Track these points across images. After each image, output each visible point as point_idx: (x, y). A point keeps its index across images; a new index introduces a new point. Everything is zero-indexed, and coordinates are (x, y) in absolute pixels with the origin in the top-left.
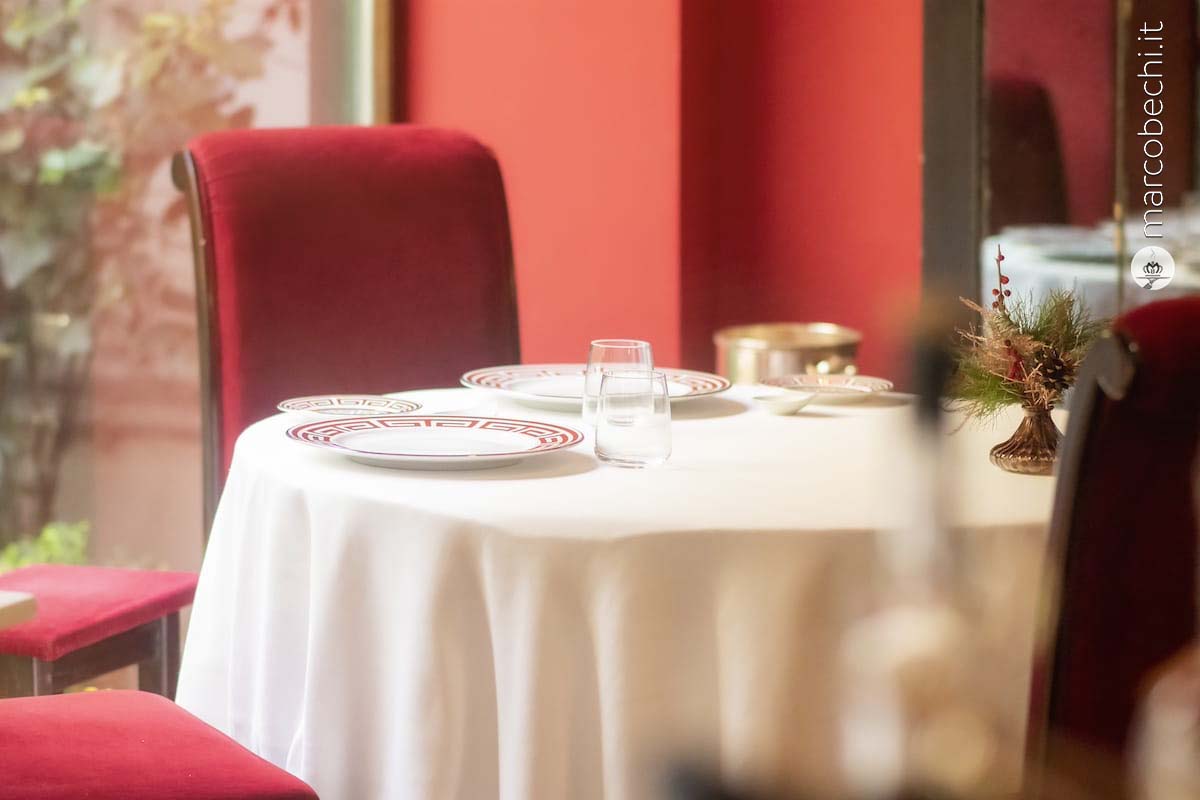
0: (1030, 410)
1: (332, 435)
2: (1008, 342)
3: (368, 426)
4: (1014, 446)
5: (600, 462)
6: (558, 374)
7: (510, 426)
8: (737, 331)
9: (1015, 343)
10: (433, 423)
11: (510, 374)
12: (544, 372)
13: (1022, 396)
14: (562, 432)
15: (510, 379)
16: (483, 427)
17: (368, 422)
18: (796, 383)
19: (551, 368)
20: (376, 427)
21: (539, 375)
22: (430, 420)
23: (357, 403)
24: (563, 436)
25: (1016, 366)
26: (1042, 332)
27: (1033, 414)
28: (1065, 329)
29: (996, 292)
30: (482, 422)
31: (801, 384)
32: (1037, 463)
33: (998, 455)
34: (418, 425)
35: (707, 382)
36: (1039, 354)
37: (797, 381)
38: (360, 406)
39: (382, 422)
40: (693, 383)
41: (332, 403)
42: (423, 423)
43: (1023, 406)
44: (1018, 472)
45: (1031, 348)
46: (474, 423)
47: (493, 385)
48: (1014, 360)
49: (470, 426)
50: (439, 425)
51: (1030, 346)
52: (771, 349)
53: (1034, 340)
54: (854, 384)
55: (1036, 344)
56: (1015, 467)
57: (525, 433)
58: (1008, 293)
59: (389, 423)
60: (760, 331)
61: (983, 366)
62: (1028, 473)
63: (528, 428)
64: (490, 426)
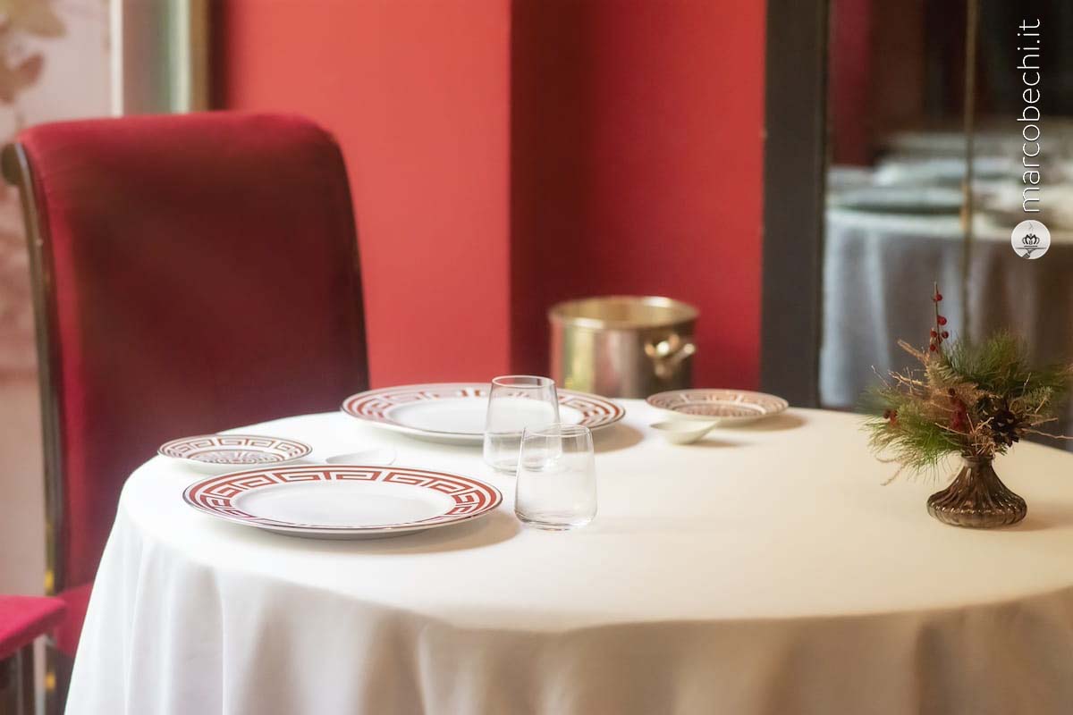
0: (970, 460)
1: (231, 495)
2: (952, 391)
3: (266, 481)
4: (955, 499)
5: (522, 523)
6: (437, 396)
7: (413, 477)
8: (570, 307)
9: (959, 392)
10: (333, 475)
11: (387, 397)
12: (422, 393)
13: (965, 446)
14: (476, 487)
15: (390, 404)
16: (387, 479)
17: (264, 476)
18: (683, 401)
19: (430, 389)
20: (273, 482)
21: (418, 398)
22: (329, 471)
23: (240, 443)
24: (477, 492)
25: (961, 415)
26: (988, 379)
27: (974, 464)
28: (1008, 375)
29: (934, 334)
30: (385, 473)
31: (687, 402)
32: (981, 516)
33: (938, 508)
34: (316, 478)
35: (597, 405)
36: (984, 402)
37: (685, 398)
38: (243, 447)
39: (278, 475)
40: (582, 406)
41: (213, 444)
42: (321, 475)
43: (963, 455)
44: (960, 526)
45: (976, 398)
46: (376, 475)
47: (375, 414)
48: (958, 409)
49: (374, 478)
50: (339, 477)
51: (973, 395)
52: (608, 328)
53: (978, 388)
54: (742, 401)
55: (982, 393)
56: (957, 521)
57: (434, 487)
58: (946, 335)
59: (286, 477)
60: (593, 305)
61: (922, 415)
62: (971, 526)
63: (437, 481)
64: (395, 478)
